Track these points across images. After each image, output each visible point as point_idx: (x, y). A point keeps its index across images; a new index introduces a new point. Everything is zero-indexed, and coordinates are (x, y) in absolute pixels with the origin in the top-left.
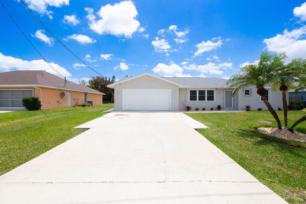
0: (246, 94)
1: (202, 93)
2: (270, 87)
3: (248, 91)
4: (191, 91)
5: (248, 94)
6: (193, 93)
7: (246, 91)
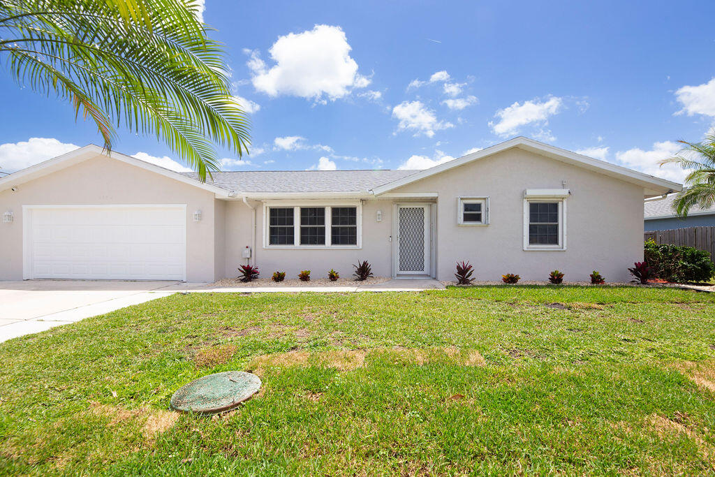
0: (467, 218)
1: (313, 215)
2: (564, 192)
3: (478, 207)
4: (273, 211)
5: (477, 218)
6: (280, 217)
7: (467, 207)
